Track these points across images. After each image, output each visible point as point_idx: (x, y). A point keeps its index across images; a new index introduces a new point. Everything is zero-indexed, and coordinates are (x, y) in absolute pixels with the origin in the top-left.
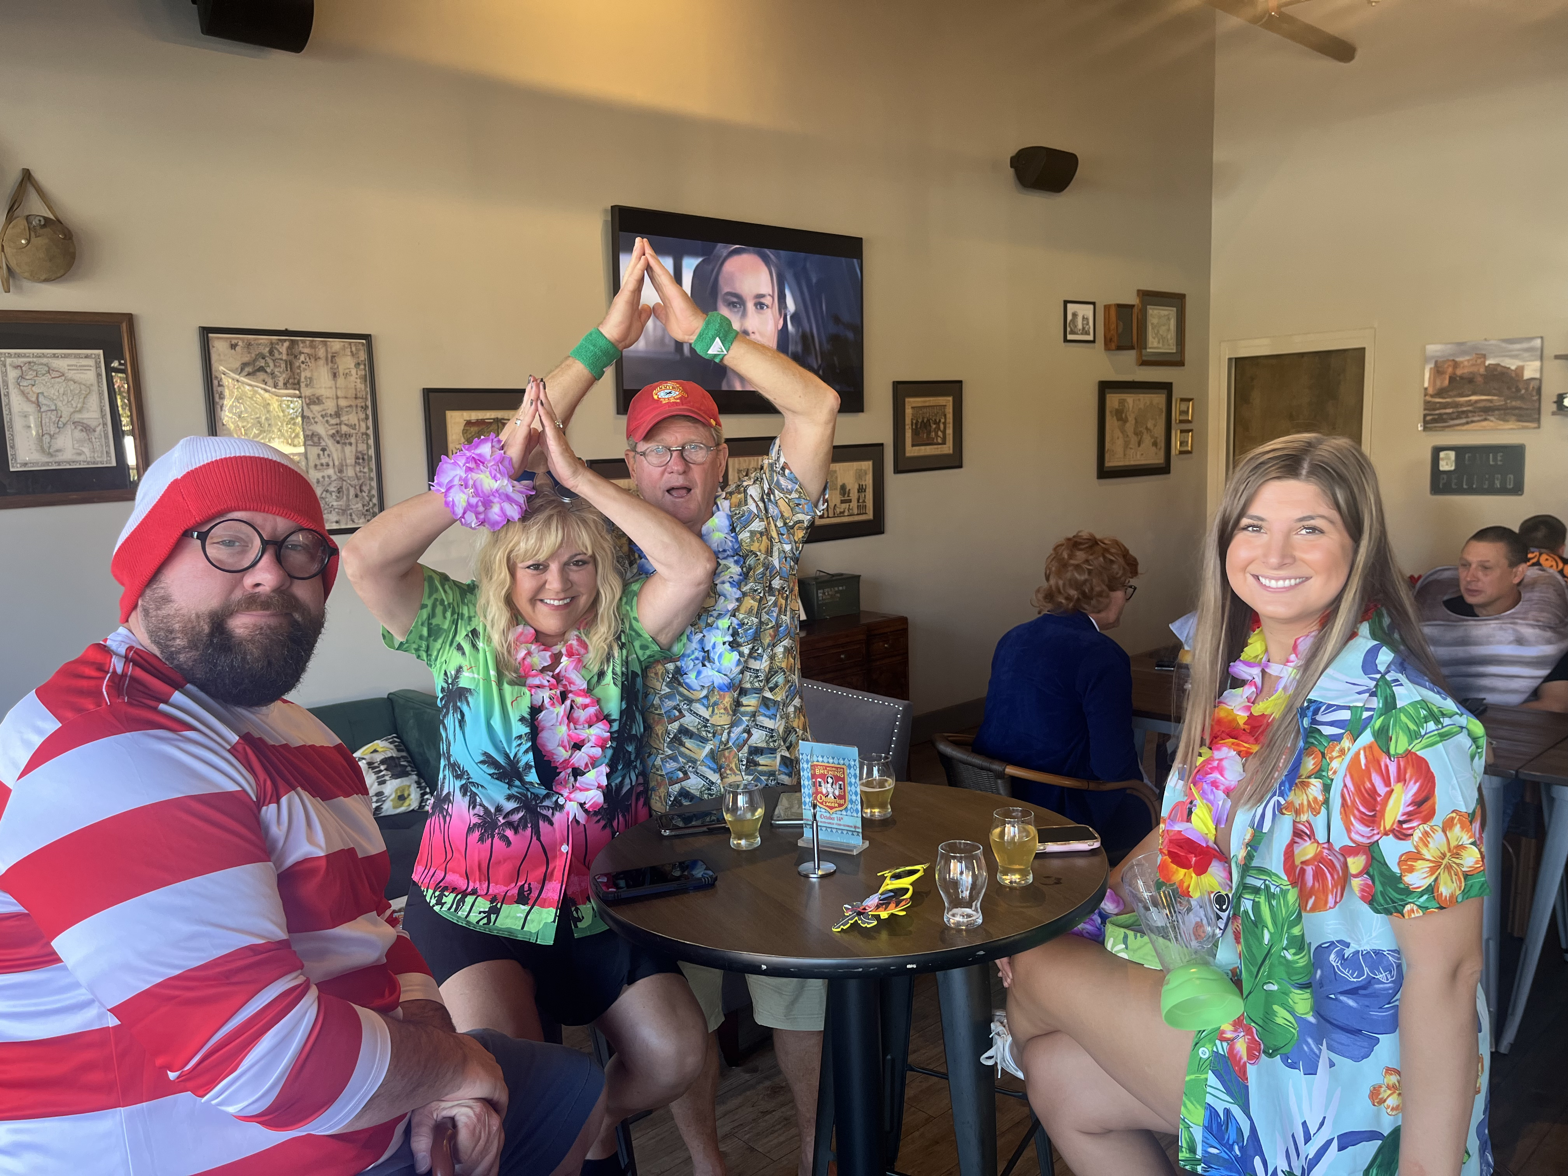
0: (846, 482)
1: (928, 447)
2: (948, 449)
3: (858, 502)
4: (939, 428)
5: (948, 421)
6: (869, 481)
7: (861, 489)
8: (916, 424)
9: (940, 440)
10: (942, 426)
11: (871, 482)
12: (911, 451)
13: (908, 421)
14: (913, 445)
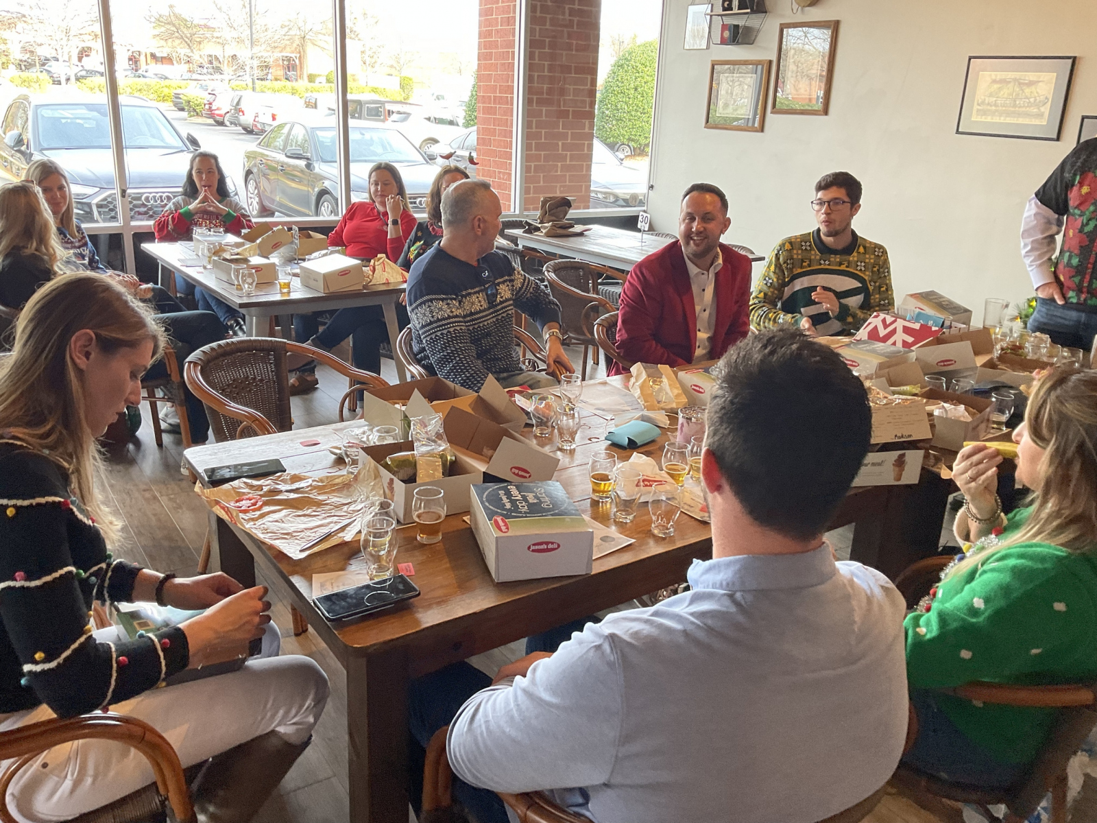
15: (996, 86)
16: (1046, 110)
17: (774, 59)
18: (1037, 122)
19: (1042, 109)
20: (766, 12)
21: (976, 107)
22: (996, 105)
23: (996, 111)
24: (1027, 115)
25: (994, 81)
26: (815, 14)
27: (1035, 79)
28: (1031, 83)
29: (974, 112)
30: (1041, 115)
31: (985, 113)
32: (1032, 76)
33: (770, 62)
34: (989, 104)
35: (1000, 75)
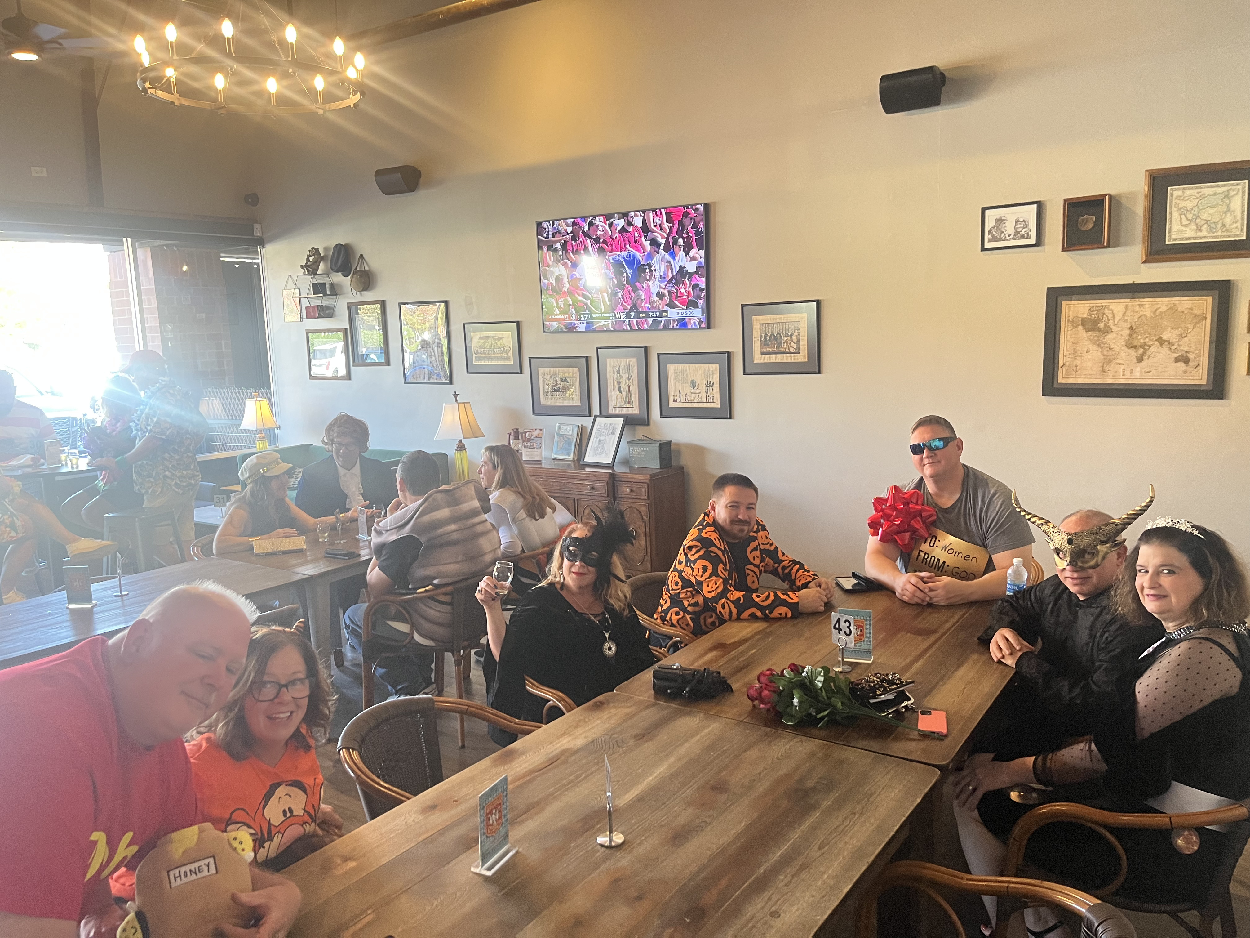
0: (695, 378)
1: (779, 355)
2: (802, 357)
3: (707, 393)
4: (792, 341)
5: (801, 334)
6: (716, 379)
7: (708, 385)
8: (765, 337)
9: (792, 350)
10: (795, 339)
11: (718, 380)
12: (758, 358)
13: (756, 334)
14: (762, 354)
15: (483, 341)
16: (511, 354)
17: (348, 327)
18: (507, 362)
19: (509, 354)
20: (337, 295)
21: (474, 355)
22: (484, 353)
23: (485, 357)
24: (502, 358)
25: (480, 338)
26: (369, 296)
27: (501, 336)
28: (500, 338)
29: (474, 358)
30: (508, 358)
31: (479, 359)
32: (499, 334)
33: (346, 329)
34: (480, 353)
35: (484, 334)
